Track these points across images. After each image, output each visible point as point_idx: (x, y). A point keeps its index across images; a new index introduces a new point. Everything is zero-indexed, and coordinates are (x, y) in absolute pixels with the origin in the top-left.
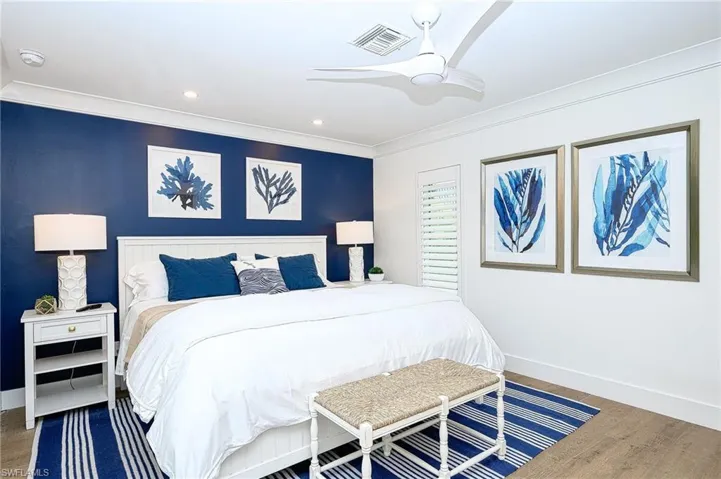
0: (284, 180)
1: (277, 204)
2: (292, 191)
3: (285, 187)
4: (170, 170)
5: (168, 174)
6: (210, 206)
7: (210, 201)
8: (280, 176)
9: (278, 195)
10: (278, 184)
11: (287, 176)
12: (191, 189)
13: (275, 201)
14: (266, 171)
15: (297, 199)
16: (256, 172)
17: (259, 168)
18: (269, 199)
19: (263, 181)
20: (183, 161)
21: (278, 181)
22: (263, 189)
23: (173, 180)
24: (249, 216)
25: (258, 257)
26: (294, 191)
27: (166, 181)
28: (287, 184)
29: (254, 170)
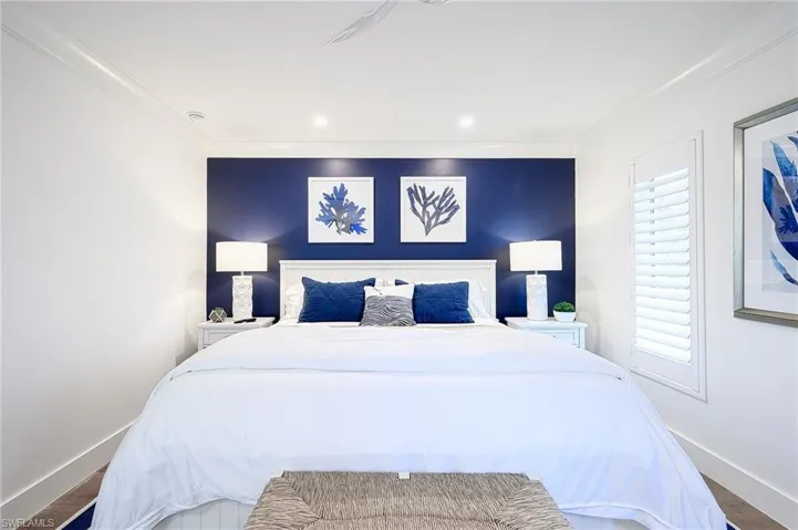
0: (444, 196)
1: (436, 225)
2: (454, 208)
3: (446, 205)
4: (327, 197)
5: (325, 202)
6: (363, 230)
7: (363, 225)
8: (439, 193)
9: (437, 214)
10: (437, 203)
11: (448, 193)
12: (345, 215)
13: (433, 222)
14: (423, 190)
15: (460, 218)
16: (410, 191)
17: (415, 186)
18: (426, 219)
19: (419, 201)
20: (338, 188)
21: (437, 198)
22: (419, 208)
23: (330, 206)
24: (404, 239)
25: (398, 283)
26: (457, 208)
27: (324, 210)
28: (449, 201)
29: (410, 190)
